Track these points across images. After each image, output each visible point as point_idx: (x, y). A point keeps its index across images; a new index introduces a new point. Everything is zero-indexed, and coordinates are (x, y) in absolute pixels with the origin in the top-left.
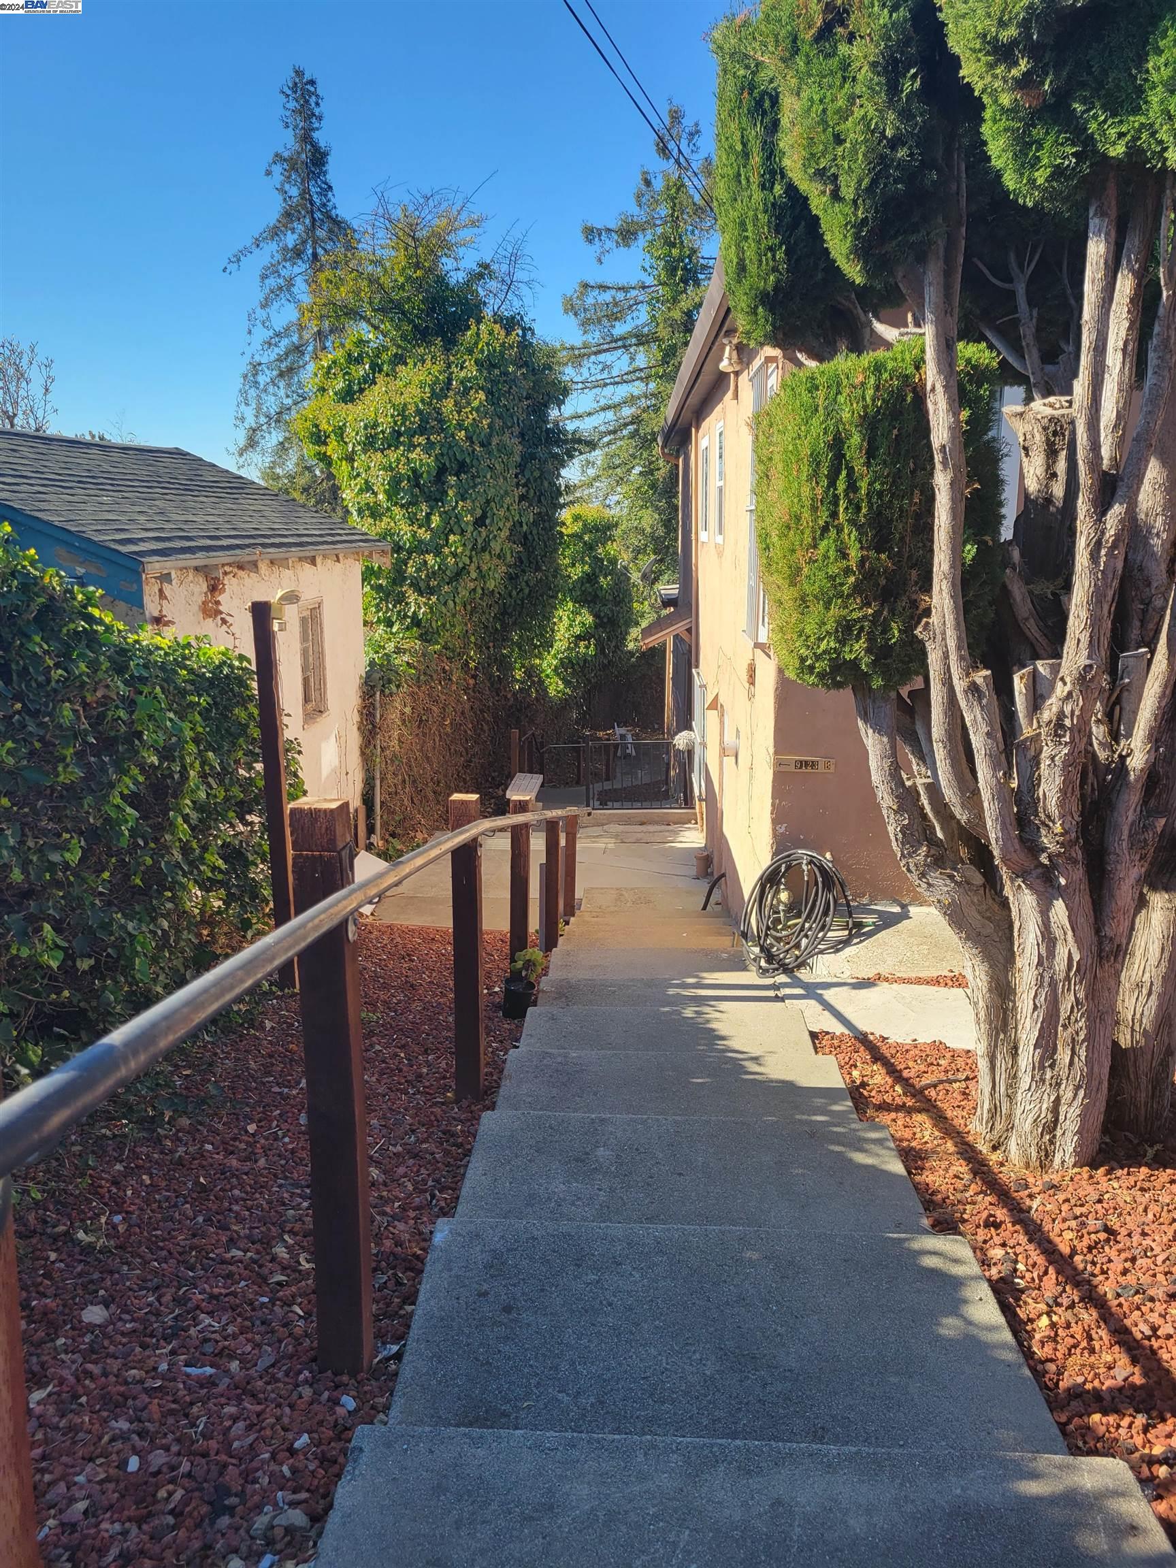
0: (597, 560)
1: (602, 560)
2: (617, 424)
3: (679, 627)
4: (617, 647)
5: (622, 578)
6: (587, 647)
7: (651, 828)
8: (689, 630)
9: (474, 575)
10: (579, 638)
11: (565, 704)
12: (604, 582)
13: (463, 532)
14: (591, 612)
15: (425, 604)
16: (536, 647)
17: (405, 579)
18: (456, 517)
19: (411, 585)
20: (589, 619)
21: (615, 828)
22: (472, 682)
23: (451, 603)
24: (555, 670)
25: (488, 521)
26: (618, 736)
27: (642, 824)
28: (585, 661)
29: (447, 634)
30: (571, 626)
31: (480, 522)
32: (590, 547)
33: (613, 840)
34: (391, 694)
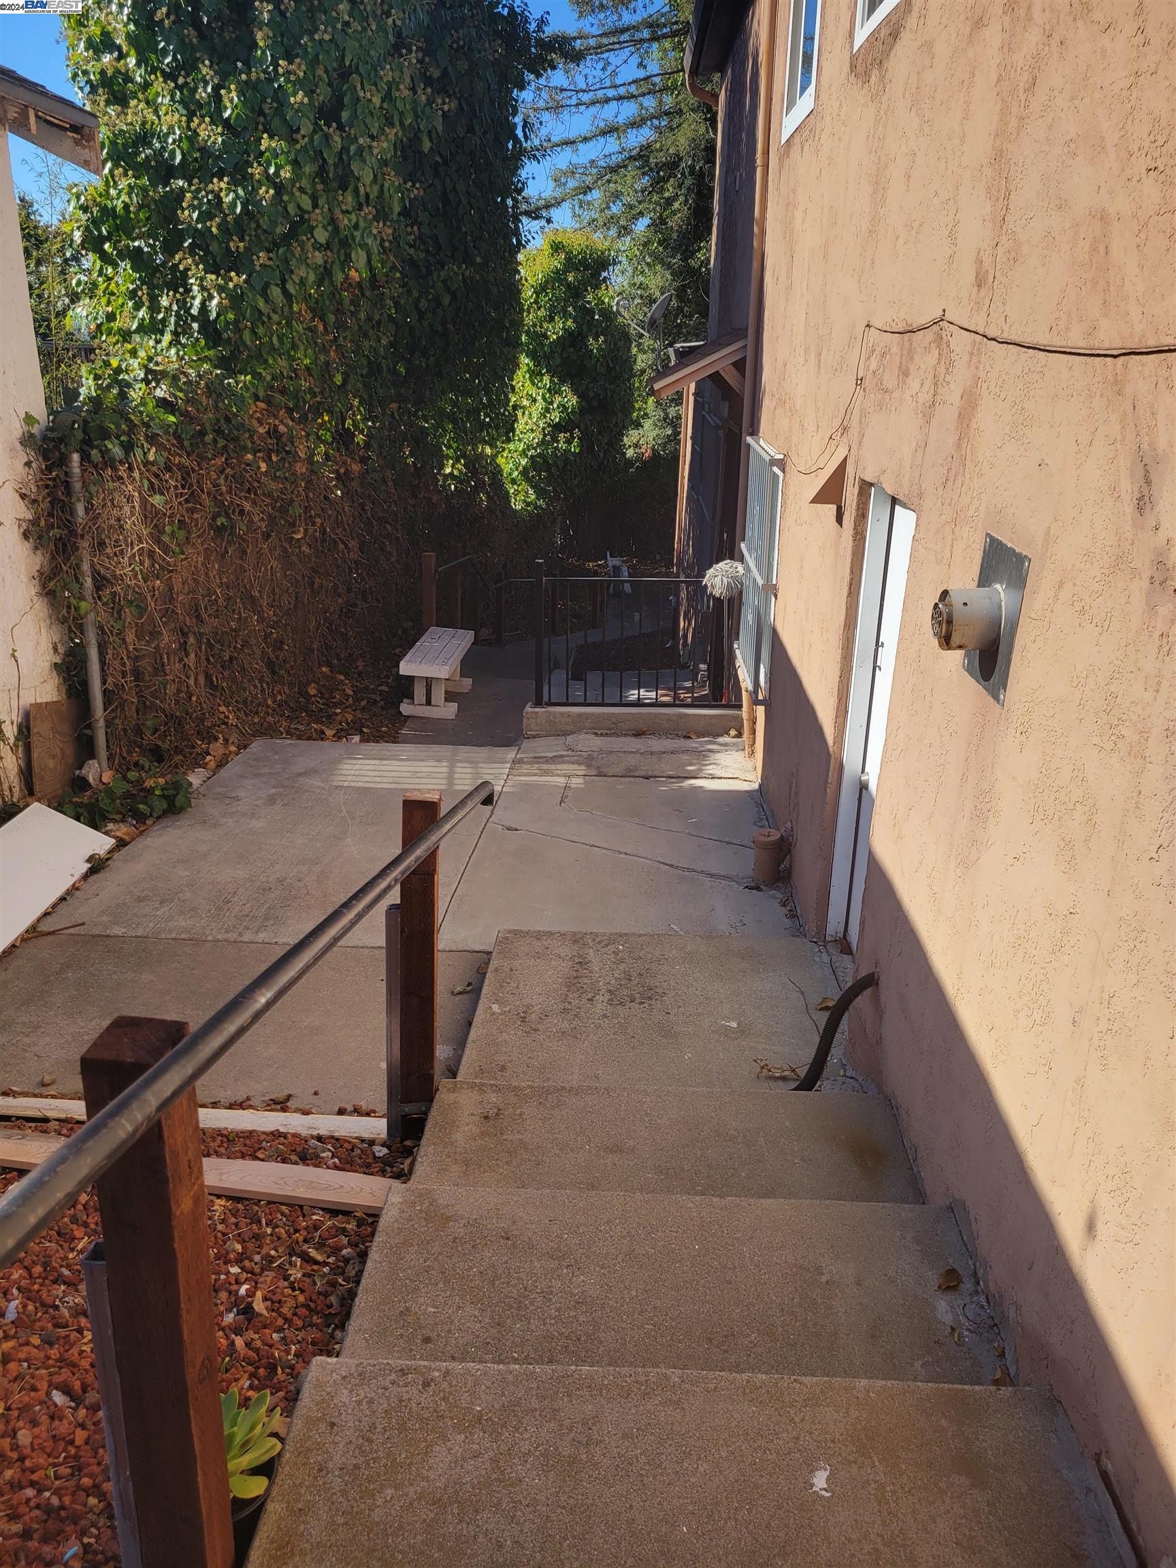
0: (585, 313)
1: (591, 312)
2: (620, 158)
3: (719, 360)
4: (610, 443)
5: (620, 340)
6: (569, 442)
7: (656, 744)
8: (739, 365)
9: (321, 235)
10: (557, 428)
11: (535, 522)
12: (595, 344)
13: (291, 134)
14: (575, 391)
15: (221, 289)
16: (483, 426)
17: (181, 236)
18: (275, 98)
19: (192, 250)
20: (572, 400)
21: (589, 742)
22: (356, 467)
23: (275, 292)
24: (524, 472)
25: (345, 115)
26: (610, 568)
27: (638, 734)
28: (566, 461)
29: (283, 363)
30: (547, 410)
31: (329, 113)
32: (576, 293)
33: (581, 770)
34: (109, 462)
